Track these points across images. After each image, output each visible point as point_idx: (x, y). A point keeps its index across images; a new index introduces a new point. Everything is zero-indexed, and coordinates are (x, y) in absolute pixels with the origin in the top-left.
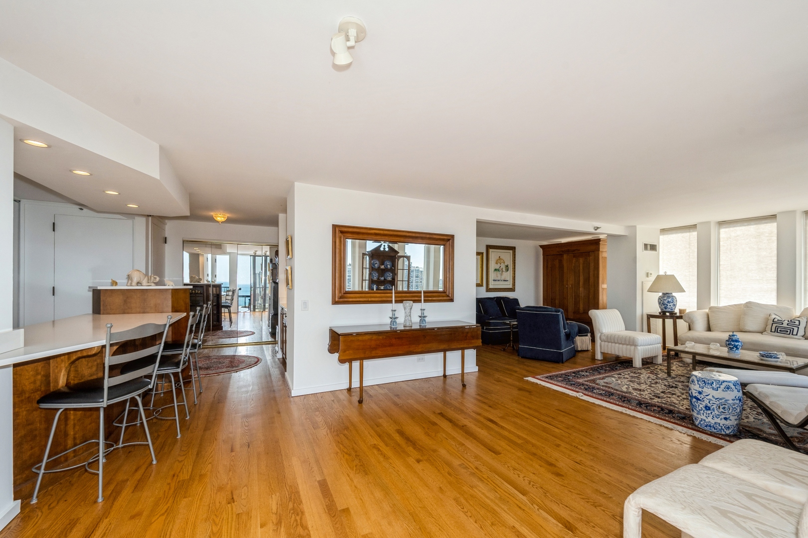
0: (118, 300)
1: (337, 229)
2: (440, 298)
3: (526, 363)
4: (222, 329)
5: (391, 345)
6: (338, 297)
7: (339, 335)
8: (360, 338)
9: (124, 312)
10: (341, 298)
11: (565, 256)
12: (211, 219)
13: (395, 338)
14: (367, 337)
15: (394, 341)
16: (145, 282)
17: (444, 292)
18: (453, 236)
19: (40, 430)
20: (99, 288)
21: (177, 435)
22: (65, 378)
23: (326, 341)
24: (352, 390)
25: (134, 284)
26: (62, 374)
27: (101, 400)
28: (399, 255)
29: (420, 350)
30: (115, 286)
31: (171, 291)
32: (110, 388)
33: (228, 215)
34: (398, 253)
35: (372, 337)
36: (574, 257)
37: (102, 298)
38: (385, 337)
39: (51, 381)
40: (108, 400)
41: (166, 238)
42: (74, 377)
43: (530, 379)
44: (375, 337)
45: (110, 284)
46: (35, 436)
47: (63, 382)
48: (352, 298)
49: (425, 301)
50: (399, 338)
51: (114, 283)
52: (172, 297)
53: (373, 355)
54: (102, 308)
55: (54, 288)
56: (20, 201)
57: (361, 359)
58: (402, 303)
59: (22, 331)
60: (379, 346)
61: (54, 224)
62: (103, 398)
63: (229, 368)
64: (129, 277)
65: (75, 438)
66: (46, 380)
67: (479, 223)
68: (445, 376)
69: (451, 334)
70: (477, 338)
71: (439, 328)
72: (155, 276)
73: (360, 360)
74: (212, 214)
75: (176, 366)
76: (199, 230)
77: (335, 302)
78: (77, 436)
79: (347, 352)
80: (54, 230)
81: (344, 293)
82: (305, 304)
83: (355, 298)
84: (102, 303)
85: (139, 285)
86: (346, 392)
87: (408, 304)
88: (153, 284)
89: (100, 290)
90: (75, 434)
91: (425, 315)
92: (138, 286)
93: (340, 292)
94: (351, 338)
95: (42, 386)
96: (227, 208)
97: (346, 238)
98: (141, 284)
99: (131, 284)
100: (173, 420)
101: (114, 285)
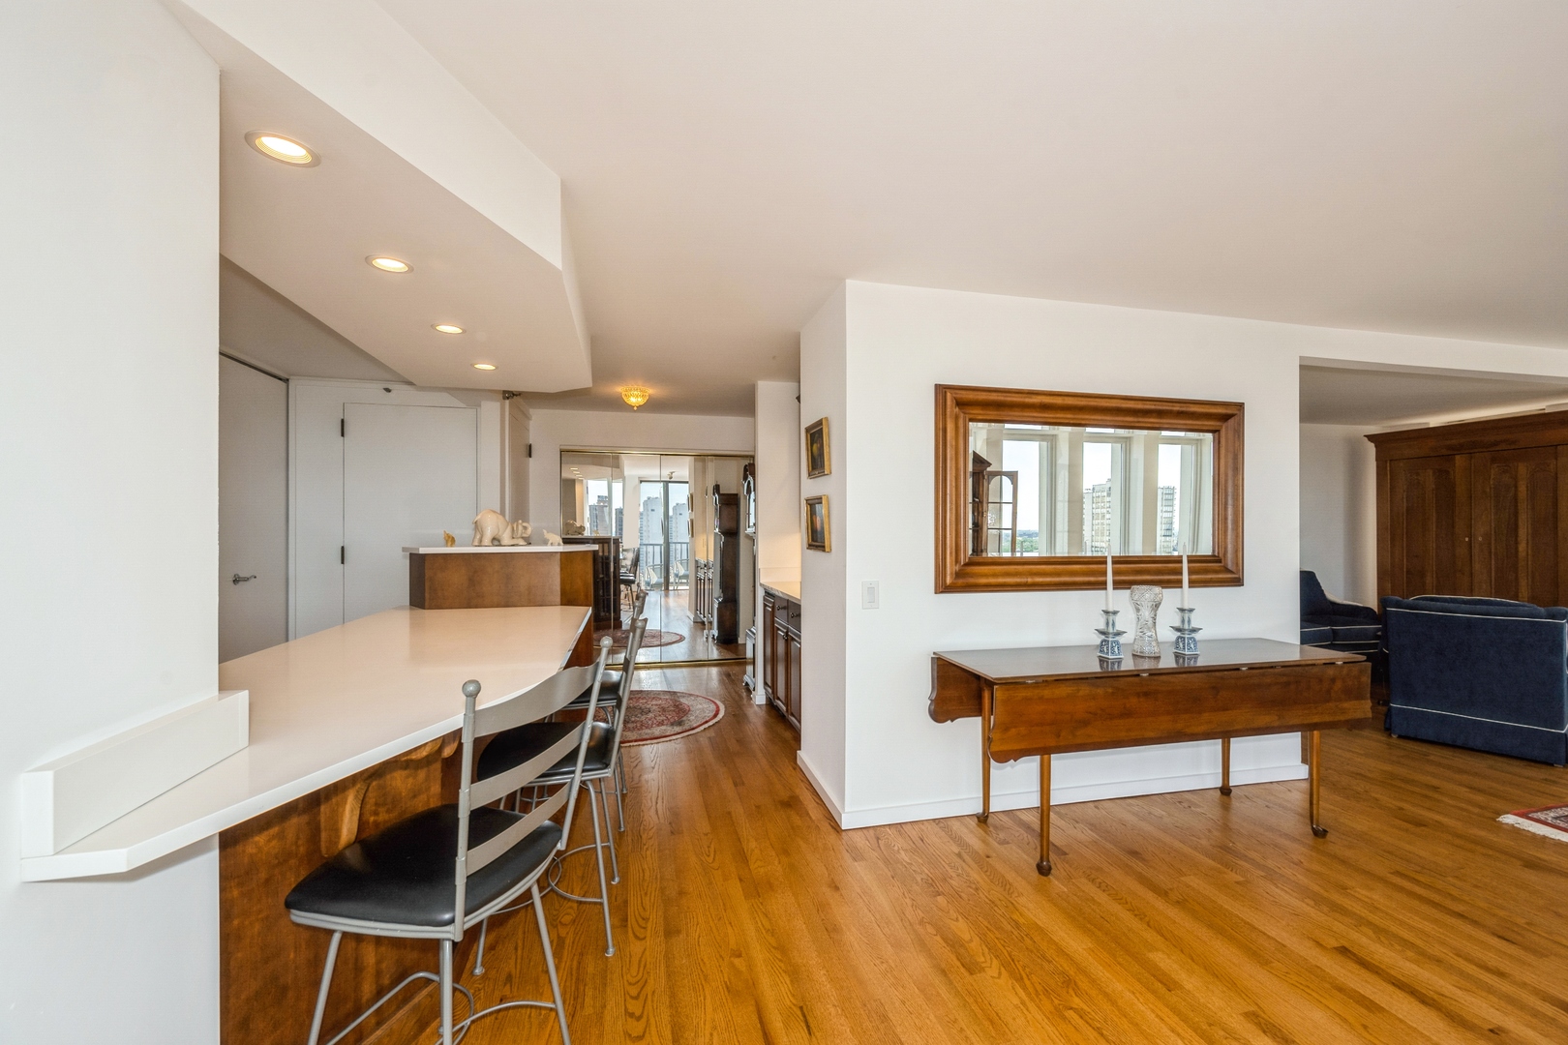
0: (456, 578)
1: (948, 394)
2: (1210, 576)
3: (1432, 757)
4: (621, 627)
5: (1127, 714)
6: (951, 573)
7: (990, 684)
8: (1047, 693)
9: (469, 604)
10: (958, 575)
11: (1460, 461)
12: (618, 404)
13: (1138, 695)
14: (1063, 690)
15: (1133, 702)
16: (506, 538)
17: (1215, 559)
18: (1240, 406)
19: (296, 968)
20: (422, 551)
21: (606, 949)
22: (356, 818)
23: (922, 687)
24: (990, 820)
25: (487, 540)
26: (348, 807)
27: (447, 916)
28: (988, 469)
29: (1202, 728)
30: (451, 546)
31: (558, 556)
32: (471, 879)
33: (651, 391)
34: (989, 464)
35: (1078, 690)
36: (1493, 460)
37: (428, 573)
38: (1110, 690)
39: (323, 825)
40: (466, 915)
41: (530, 446)
42: (376, 804)
43: (1509, 819)
44: (1085, 690)
45: (443, 542)
46: (285, 989)
47: (349, 830)
48: (986, 576)
49: (1193, 584)
50: (1146, 694)
51: (450, 540)
52: (561, 570)
53: (1079, 741)
54: (427, 595)
55: (343, 548)
56: (288, 380)
57: (1045, 751)
58: (1130, 588)
59: (242, 697)
60: (1096, 714)
61: (343, 421)
62: (452, 907)
63: (663, 727)
64: (477, 527)
65: (379, 974)
66: (308, 823)
67: (1310, 371)
68: (1225, 790)
69: (1288, 684)
70: (1359, 697)
71: (1252, 667)
72: (524, 524)
73: (1042, 755)
74: (620, 389)
75: (601, 762)
76: (587, 427)
77: (943, 588)
78: (384, 966)
79: (1013, 731)
80: (343, 435)
81: (966, 565)
82: (871, 593)
83: (995, 575)
84: (427, 584)
85: (496, 543)
86: (973, 823)
87: (1149, 593)
88: (522, 542)
89: (424, 556)
90: (379, 962)
91: (1194, 625)
92: (494, 546)
93: (957, 561)
94: (1022, 694)
95: (300, 842)
96: (651, 376)
97: (971, 420)
98: (499, 541)
99: (481, 541)
100: (595, 903)
101: (449, 543)
